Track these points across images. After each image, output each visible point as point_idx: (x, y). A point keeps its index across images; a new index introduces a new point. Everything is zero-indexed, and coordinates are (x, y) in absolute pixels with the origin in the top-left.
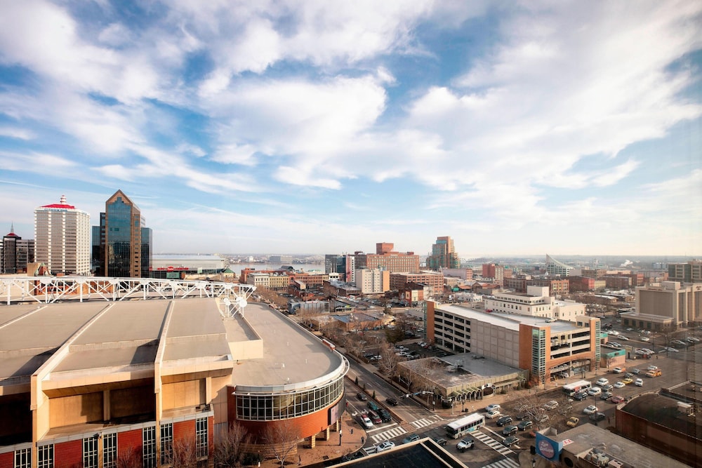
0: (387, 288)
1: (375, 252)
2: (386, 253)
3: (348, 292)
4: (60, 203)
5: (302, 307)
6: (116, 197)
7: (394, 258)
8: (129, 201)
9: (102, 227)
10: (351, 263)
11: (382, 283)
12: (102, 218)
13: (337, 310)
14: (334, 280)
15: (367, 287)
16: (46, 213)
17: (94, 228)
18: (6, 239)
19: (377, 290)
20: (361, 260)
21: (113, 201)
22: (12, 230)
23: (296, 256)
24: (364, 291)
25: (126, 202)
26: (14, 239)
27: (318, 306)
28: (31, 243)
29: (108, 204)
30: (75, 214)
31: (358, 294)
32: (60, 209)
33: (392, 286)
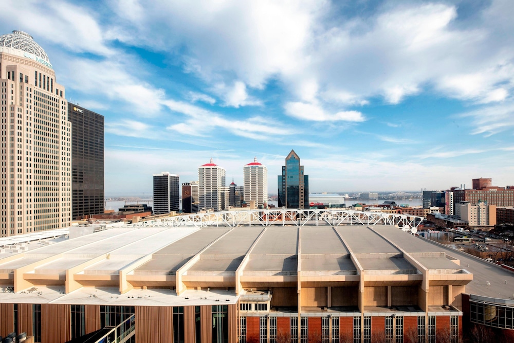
0: (493, 222)
1: (472, 188)
2: (485, 187)
3: (456, 224)
4: (254, 162)
5: (425, 235)
6: (291, 155)
7: (493, 192)
8: (298, 157)
9: (284, 176)
10: (450, 198)
11: (488, 216)
12: (283, 170)
13: (456, 240)
14: (438, 213)
15: (473, 220)
16: (248, 168)
17: (279, 176)
18: (231, 186)
19: (483, 223)
20: (460, 196)
21: (289, 158)
22: (233, 180)
23: (380, 194)
24: (470, 225)
25: (296, 158)
26: (234, 186)
27: (439, 236)
28: (241, 188)
29: (287, 159)
30: (262, 168)
31: (465, 225)
32: (255, 166)
33: (499, 220)
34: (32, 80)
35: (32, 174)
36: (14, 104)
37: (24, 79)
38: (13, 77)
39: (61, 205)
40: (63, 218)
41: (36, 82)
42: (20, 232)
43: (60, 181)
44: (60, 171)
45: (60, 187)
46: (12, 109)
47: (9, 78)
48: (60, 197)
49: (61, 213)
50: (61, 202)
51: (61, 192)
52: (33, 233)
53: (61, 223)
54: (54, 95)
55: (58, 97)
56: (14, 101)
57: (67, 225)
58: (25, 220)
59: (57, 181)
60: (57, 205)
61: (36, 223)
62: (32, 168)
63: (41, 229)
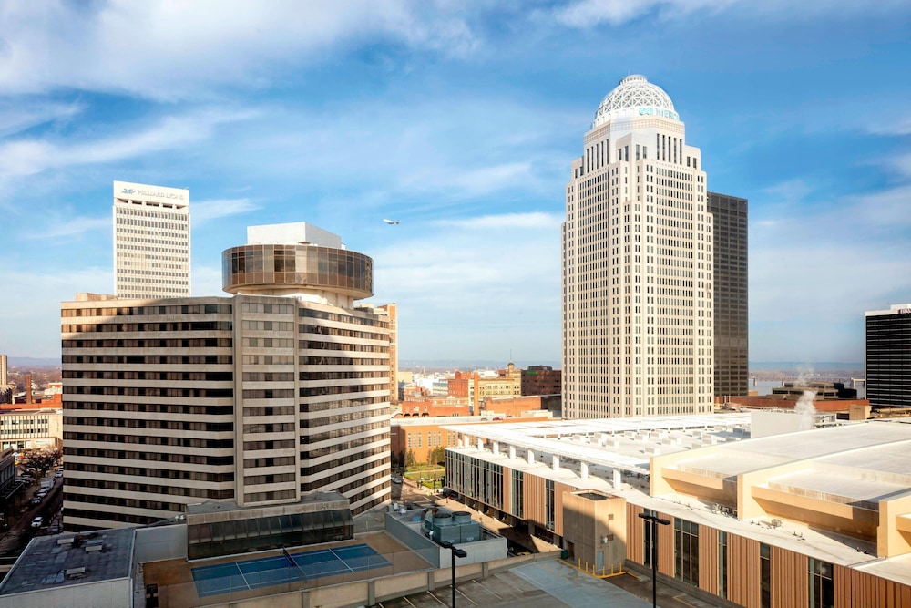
34: (652, 153)
35: (655, 316)
36: (628, 199)
37: (642, 153)
38: (627, 155)
39: (697, 371)
40: (699, 395)
41: (658, 153)
42: (639, 412)
43: (696, 328)
44: (696, 309)
45: (696, 337)
46: (627, 208)
47: (620, 159)
48: (696, 357)
49: (697, 385)
50: (697, 366)
51: (696, 347)
52: (656, 417)
53: (697, 405)
54: (683, 169)
55: (689, 171)
56: (628, 196)
57: (706, 409)
58: (645, 393)
59: (691, 327)
60: (691, 371)
61: (660, 401)
62: (655, 305)
63: (668, 411)
